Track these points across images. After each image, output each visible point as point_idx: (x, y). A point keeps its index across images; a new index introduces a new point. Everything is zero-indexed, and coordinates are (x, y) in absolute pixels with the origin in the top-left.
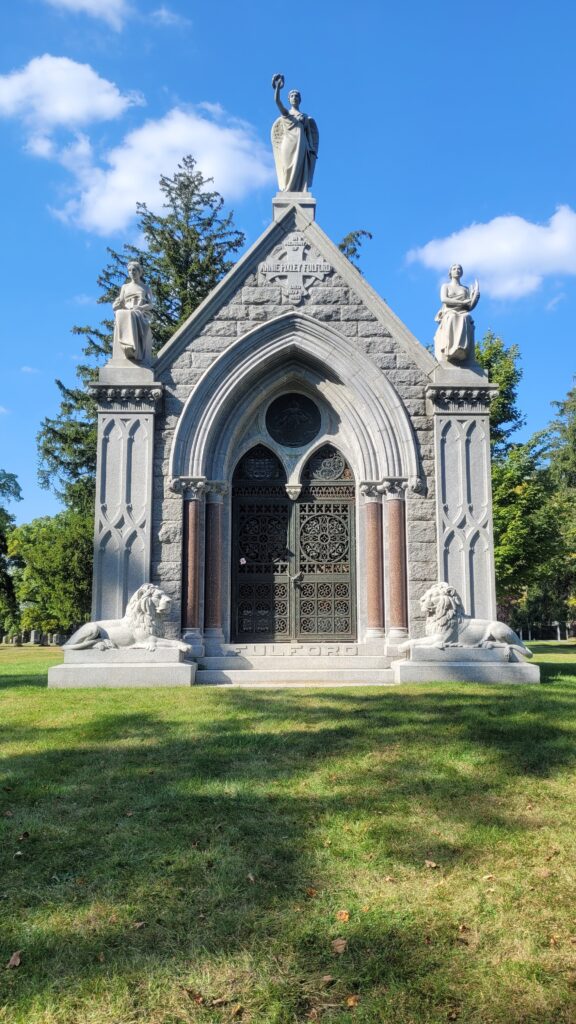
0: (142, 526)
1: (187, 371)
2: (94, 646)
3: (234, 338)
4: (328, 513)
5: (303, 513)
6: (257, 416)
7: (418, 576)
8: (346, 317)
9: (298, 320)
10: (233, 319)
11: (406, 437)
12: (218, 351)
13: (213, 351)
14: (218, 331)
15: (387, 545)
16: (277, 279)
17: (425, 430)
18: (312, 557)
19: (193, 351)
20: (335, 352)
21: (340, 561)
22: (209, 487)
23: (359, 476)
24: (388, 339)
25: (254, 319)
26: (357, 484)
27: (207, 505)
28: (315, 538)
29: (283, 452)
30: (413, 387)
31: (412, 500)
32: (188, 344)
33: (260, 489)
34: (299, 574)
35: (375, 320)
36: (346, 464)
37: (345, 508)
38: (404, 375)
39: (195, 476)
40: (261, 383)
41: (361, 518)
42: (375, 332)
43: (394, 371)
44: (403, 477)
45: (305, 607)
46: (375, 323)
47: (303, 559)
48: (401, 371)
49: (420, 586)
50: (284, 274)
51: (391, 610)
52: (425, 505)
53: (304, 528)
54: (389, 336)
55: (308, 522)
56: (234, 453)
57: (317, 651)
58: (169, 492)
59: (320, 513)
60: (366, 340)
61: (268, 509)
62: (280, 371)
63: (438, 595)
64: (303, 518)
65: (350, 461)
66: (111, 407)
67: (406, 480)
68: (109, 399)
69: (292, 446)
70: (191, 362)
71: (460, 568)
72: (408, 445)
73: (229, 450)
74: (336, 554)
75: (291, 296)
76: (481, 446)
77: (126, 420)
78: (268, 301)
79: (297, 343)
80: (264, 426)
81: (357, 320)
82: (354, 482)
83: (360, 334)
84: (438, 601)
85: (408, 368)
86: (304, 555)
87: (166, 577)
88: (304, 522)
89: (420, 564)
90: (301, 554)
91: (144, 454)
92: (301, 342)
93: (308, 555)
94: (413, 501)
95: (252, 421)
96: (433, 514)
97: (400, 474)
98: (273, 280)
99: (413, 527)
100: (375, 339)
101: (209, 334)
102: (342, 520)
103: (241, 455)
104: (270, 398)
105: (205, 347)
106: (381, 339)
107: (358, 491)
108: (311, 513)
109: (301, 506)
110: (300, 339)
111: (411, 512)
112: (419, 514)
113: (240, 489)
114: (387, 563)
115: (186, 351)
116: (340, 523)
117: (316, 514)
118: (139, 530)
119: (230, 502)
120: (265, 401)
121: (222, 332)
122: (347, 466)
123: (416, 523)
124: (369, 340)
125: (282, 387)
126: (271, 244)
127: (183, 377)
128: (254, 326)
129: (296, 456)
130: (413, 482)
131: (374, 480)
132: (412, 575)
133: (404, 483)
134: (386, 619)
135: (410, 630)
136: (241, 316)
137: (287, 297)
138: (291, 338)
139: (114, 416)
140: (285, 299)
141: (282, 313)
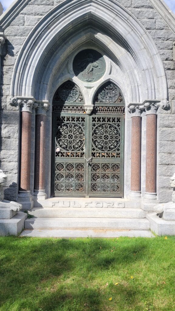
1: (22, 27)
3: (52, 7)
4: (109, 122)
5: (94, 122)
6: (68, 63)
7: (164, 162)
12: (41, 15)
13: (38, 14)
15: (144, 142)
17: (173, 70)
18: (99, 148)
19: (25, 14)
20: (117, 18)
21: (115, 151)
22: (37, 105)
23: (128, 100)
24: (151, 10)
26: (127, 105)
27: (36, 116)
28: (101, 137)
29: (82, 85)
30: (165, 42)
32: (22, 10)
33: (69, 107)
34: (91, 158)
36: (120, 94)
37: (119, 120)
38: (161, 33)
39: (27, 97)
40: (70, 40)
41: (128, 126)
42: (143, 4)
43: (154, 31)
44: (157, 99)
45: (94, 177)
47: (94, 149)
48: (159, 31)
49: (165, 168)
51: (147, 182)
52: (170, 118)
53: (95, 131)
54: (151, 8)
55: (97, 128)
56: (53, 85)
57: (101, 205)
58: (10, 106)
59: (104, 122)
60: (137, 9)
61: (73, 119)
62: (81, 32)
64: (94, 125)
65: (123, 91)
70: (24, 21)
73: (49, 83)
74: (112, 147)
79: (93, 11)
80: (72, 69)
82: (124, 104)
83: (133, 6)
85: (162, 29)
86: (94, 147)
87: (9, 159)
89: (166, 155)
90: (92, 146)
92: (95, 11)
93: (96, 147)
94: (163, 115)
95: (65, 65)
99: (163, 131)
100: (143, 9)
101: (36, 3)
102: (117, 127)
103: (58, 86)
104: (75, 51)
105: (33, 12)
106: (146, 9)
107: (127, 110)
108: (99, 122)
109: (93, 118)
110: (95, 8)
111: (161, 122)
112: (167, 123)
113: (57, 107)
114: (144, 153)
115: (21, 14)
116: (116, 128)
117: (102, 123)
119: (51, 114)
120: (73, 53)
122: (120, 95)
123: (165, 129)
124: (139, 10)
125: (83, 45)
127: (19, 31)
129: (90, 88)
130: (164, 103)
131: (138, 102)
132: (161, 161)
133: (158, 104)
134: (142, 186)
135: (158, 195)
138: (90, 7)
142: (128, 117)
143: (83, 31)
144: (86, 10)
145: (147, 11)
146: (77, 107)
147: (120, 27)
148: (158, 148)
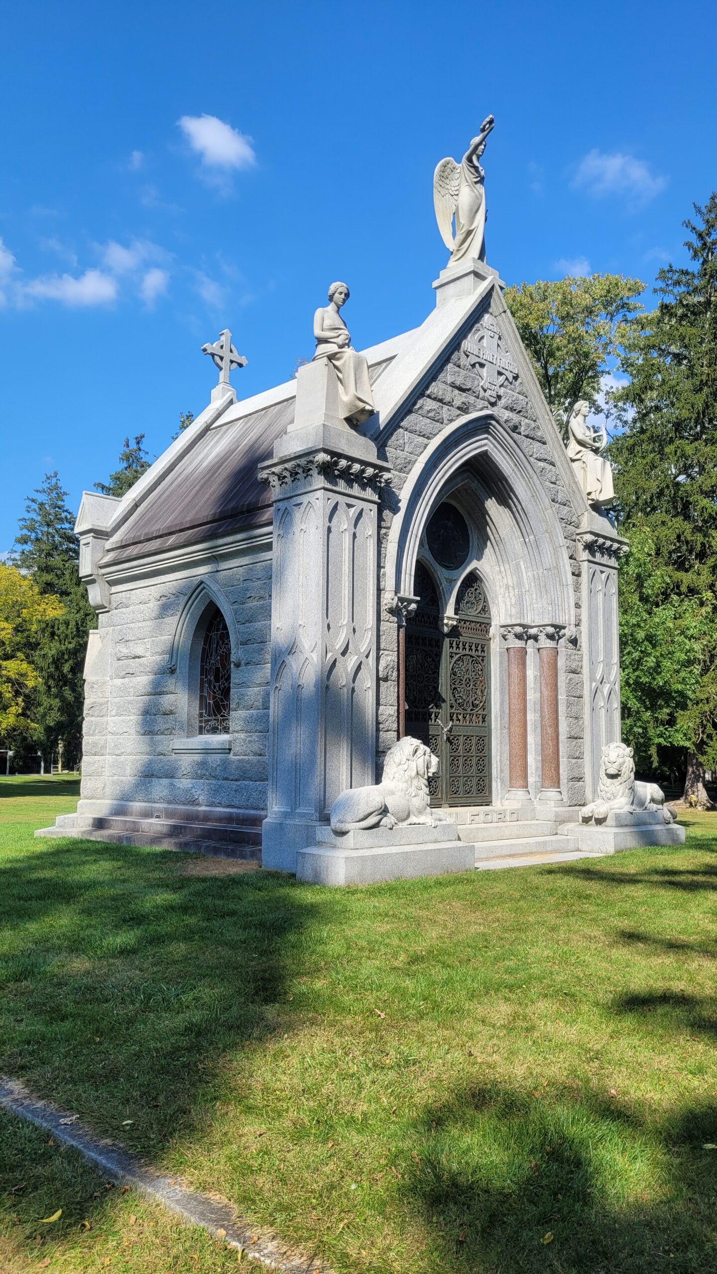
0: (368, 656)
1: (401, 454)
2: (381, 824)
3: (441, 425)
4: (471, 653)
5: (452, 650)
8: (526, 433)
9: (493, 422)
10: (441, 401)
11: (567, 582)
12: (428, 438)
13: (423, 436)
14: (429, 412)
16: (477, 365)
17: (577, 576)
18: (459, 704)
19: (406, 430)
24: (553, 468)
25: (458, 408)
28: (461, 682)
29: (442, 574)
30: (569, 527)
31: (566, 651)
32: (402, 420)
35: (544, 443)
37: (483, 649)
38: (564, 512)
39: (407, 595)
42: (546, 457)
43: (558, 506)
46: (545, 446)
48: (562, 507)
50: (483, 362)
53: (452, 669)
54: (554, 464)
58: (386, 613)
60: (540, 464)
61: (424, 642)
63: (624, 756)
64: (452, 656)
66: (336, 484)
67: (565, 627)
68: (336, 472)
69: (448, 568)
70: (404, 444)
71: (600, 726)
72: (568, 590)
75: (489, 392)
77: (350, 506)
78: (469, 390)
79: (489, 450)
81: (533, 439)
82: (490, 620)
83: (535, 456)
84: (624, 763)
85: (566, 505)
86: (453, 701)
88: (454, 660)
89: (573, 720)
90: (450, 700)
91: (367, 557)
93: (456, 701)
94: (570, 652)
96: (581, 667)
97: (559, 620)
98: (473, 366)
99: (570, 680)
100: (545, 465)
101: (420, 412)
105: (418, 428)
107: (498, 632)
108: (458, 651)
109: (451, 642)
110: (492, 445)
112: (573, 666)
115: (400, 427)
118: (364, 660)
121: (431, 414)
123: (568, 675)
124: (542, 465)
126: (472, 322)
127: (399, 461)
128: (458, 417)
129: (451, 580)
130: (571, 630)
131: (526, 623)
132: (567, 732)
133: (563, 631)
134: (531, 779)
135: (564, 793)
136: (447, 399)
137: (485, 391)
138: (486, 441)
139: (340, 498)
140: (482, 393)
141: (481, 409)
142: (496, 647)
144: (482, 446)
146: (429, 618)
148: (562, 709)
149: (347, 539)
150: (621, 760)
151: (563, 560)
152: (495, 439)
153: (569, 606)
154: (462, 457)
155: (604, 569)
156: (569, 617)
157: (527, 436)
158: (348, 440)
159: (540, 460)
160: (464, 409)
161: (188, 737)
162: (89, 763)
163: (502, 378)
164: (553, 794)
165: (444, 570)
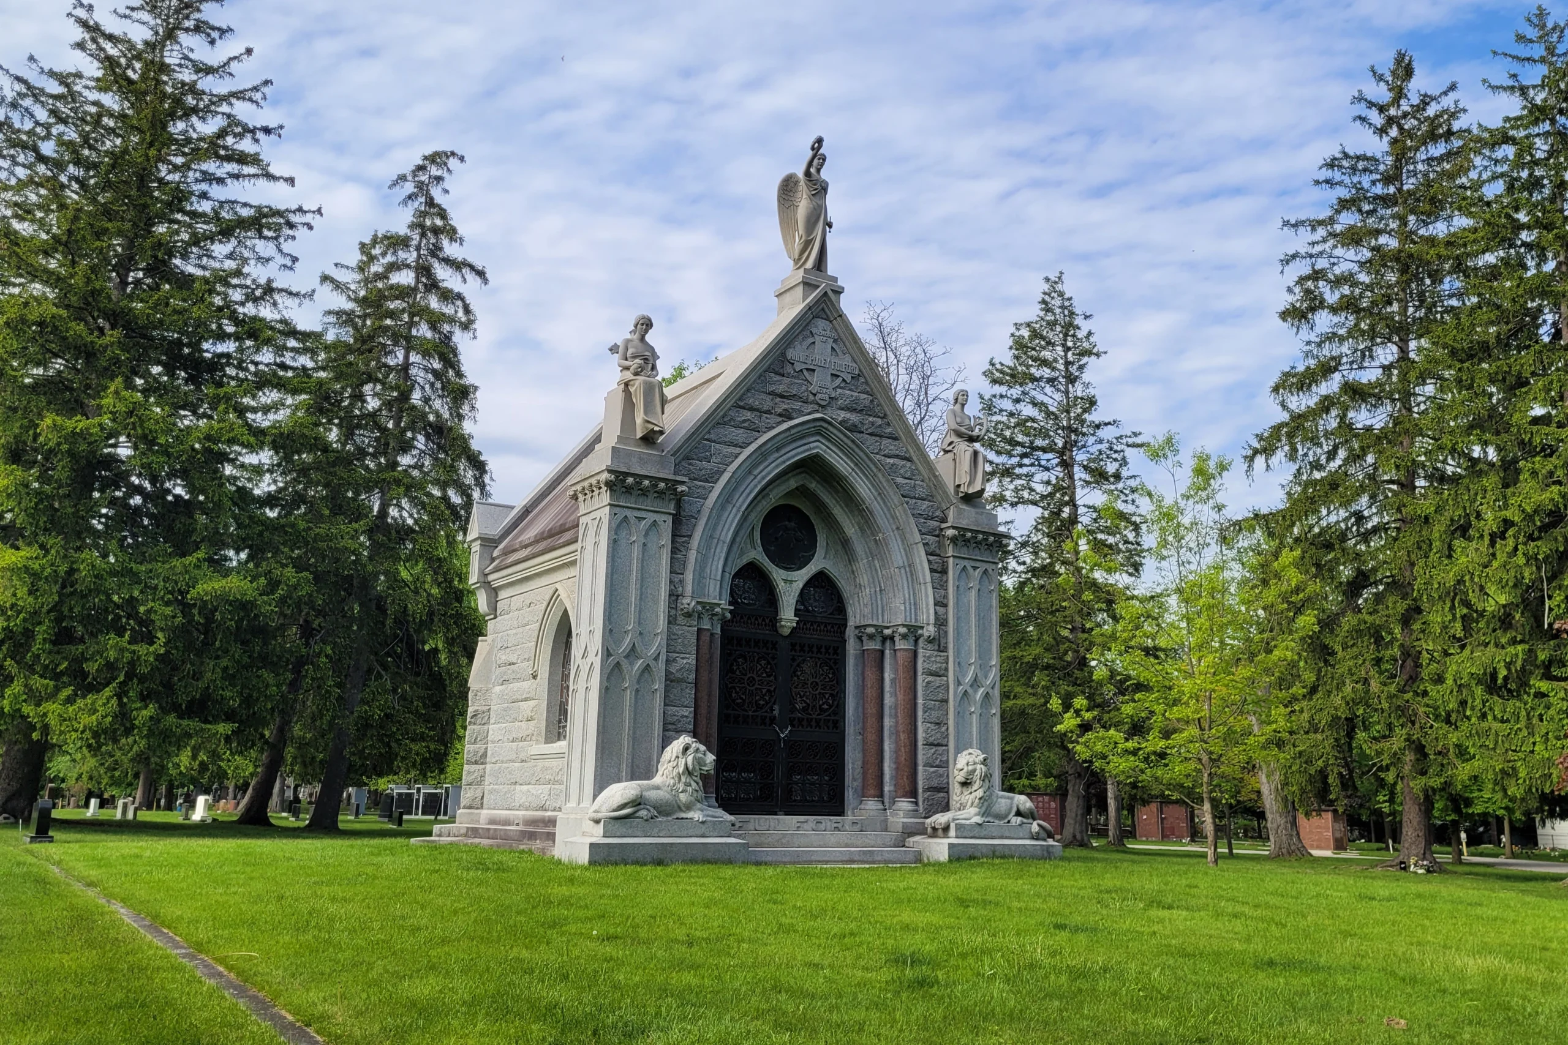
0: (656, 659)
3: (758, 434)
4: (818, 655)
5: (794, 653)
6: (753, 528)
7: (931, 740)
8: (870, 430)
9: (825, 425)
10: (758, 410)
11: (924, 579)
12: (741, 447)
13: (734, 446)
14: (742, 422)
16: (805, 371)
17: (940, 573)
18: (801, 708)
19: (714, 442)
21: (830, 715)
23: (855, 616)
24: (908, 464)
25: (780, 415)
26: (852, 623)
28: (805, 685)
29: (778, 575)
30: (930, 522)
31: (924, 652)
32: (709, 433)
33: (749, 618)
34: (789, 729)
35: (896, 439)
36: (839, 598)
37: (836, 651)
38: (923, 507)
39: (712, 599)
42: (897, 453)
43: (914, 501)
45: (792, 770)
46: (896, 443)
47: (792, 710)
48: (919, 503)
49: (933, 751)
50: (812, 367)
52: (938, 659)
53: (794, 672)
54: (909, 460)
55: (798, 665)
57: (822, 827)
58: (681, 617)
59: (810, 654)
60: (889, 460)
61: (757, 644)
63: (975, 764)
64: (793, 660)
65: (845, 595)
66: (624, 499)
67: (922, 628)
68: (623, 489)
69: (787, 569)
71: (971, 733)
72: (926, 589)
74: (826, 706)
75: (819, 396)
76: (991, 598)
77: (640, 519)
78: (794, 396)
79: (820, 453)
80: (759, 541)
81: (881, 436)
82: (846, 620)
83: (883, 453)
84: (974, 771)
85: (926, 500)
86: (793, 705)
88: (795, 664)
89: (933, 727)
90: (790, 704)
91: (659, 565)
92: (824, 451)
93: (798, 705)
94: (928, 653)
96: (946, 669)
97: (916, 620)
98: (800, 372)
99: (927, 683)
100: (897, 461)
101: (732, 424)
102: (833, 665)
104: (768, 508)
105: (727, 439)
106: (902, 462)
107: (851, 634)
108: (802, 654)
109: (793, 644)
110: (824, 447)
111: (925, 665)
112: (931, 668)
115: (703, 441)
116: (831, 669)
117: (806, 655)
118: (651, 663)
121: (745, 425)
123: (930, 678)
124: (891, 461)
126: (800, 329)
127: (703, 472)
128: (779, 423)
129: (791, 582)
130: (930, 630)
131: (880, 623)
132: (925, 739)
133: (920, 632)
134: (887, 788)
135: (920, 803)
136: (766, 408)
137: (815, 395)
138: (817, 444)
139: (628, 513)
140: (811, 398)
141: (809, 414)
142: (851, 649)
143: (794, 476)
144: (810, 449)
145: (903, 466)
146: (764, 620)
147: (863, 488)
148: (920, 713)
149: (636, 551)
150: (970, 768)
151: (920, 557)
152: (829, 441)
153: (927, 605)
154: (784, 462)
155: (977, 564)
156: (928, 617)
157: (871, 434)
158: (640, 459)
159: (889, 457)
160: (787, 416)
161: (546, 743)
162: (469, 772)
163: (838, 381)
164: (905, 804)
165: (781, 571)
